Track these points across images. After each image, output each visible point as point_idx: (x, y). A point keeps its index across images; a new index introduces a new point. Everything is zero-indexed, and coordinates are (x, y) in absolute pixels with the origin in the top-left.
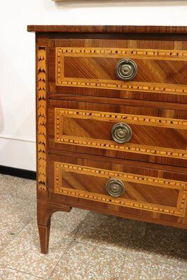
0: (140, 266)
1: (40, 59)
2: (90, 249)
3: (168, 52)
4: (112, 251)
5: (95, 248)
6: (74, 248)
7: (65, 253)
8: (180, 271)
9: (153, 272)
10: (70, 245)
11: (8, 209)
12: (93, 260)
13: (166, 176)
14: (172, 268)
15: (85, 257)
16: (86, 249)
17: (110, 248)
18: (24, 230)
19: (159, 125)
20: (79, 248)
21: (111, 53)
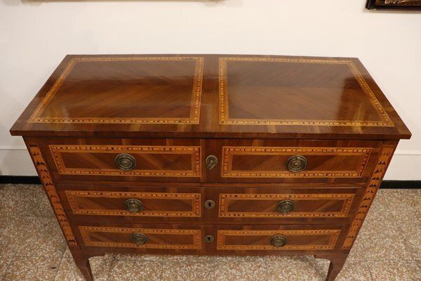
0: (176, 271)
1: (35, 154)
2: (131, 265)
3: (162, 148)
4: (151, 261)
5: (135, 263)
6: (116, 268)
7: (109, 276)
8: (209, 267)
9: (187, 275)
10: (112, 265)
11: (38, 237)
12: (135, 276)
13: (180, 228)
14: (202, 266)
15: (128, 275)
16: (127, 266)
17: (147, 259)
18: (64, 259)
19: (166, 198)
20: (120, 267)
21: (107, 150)
